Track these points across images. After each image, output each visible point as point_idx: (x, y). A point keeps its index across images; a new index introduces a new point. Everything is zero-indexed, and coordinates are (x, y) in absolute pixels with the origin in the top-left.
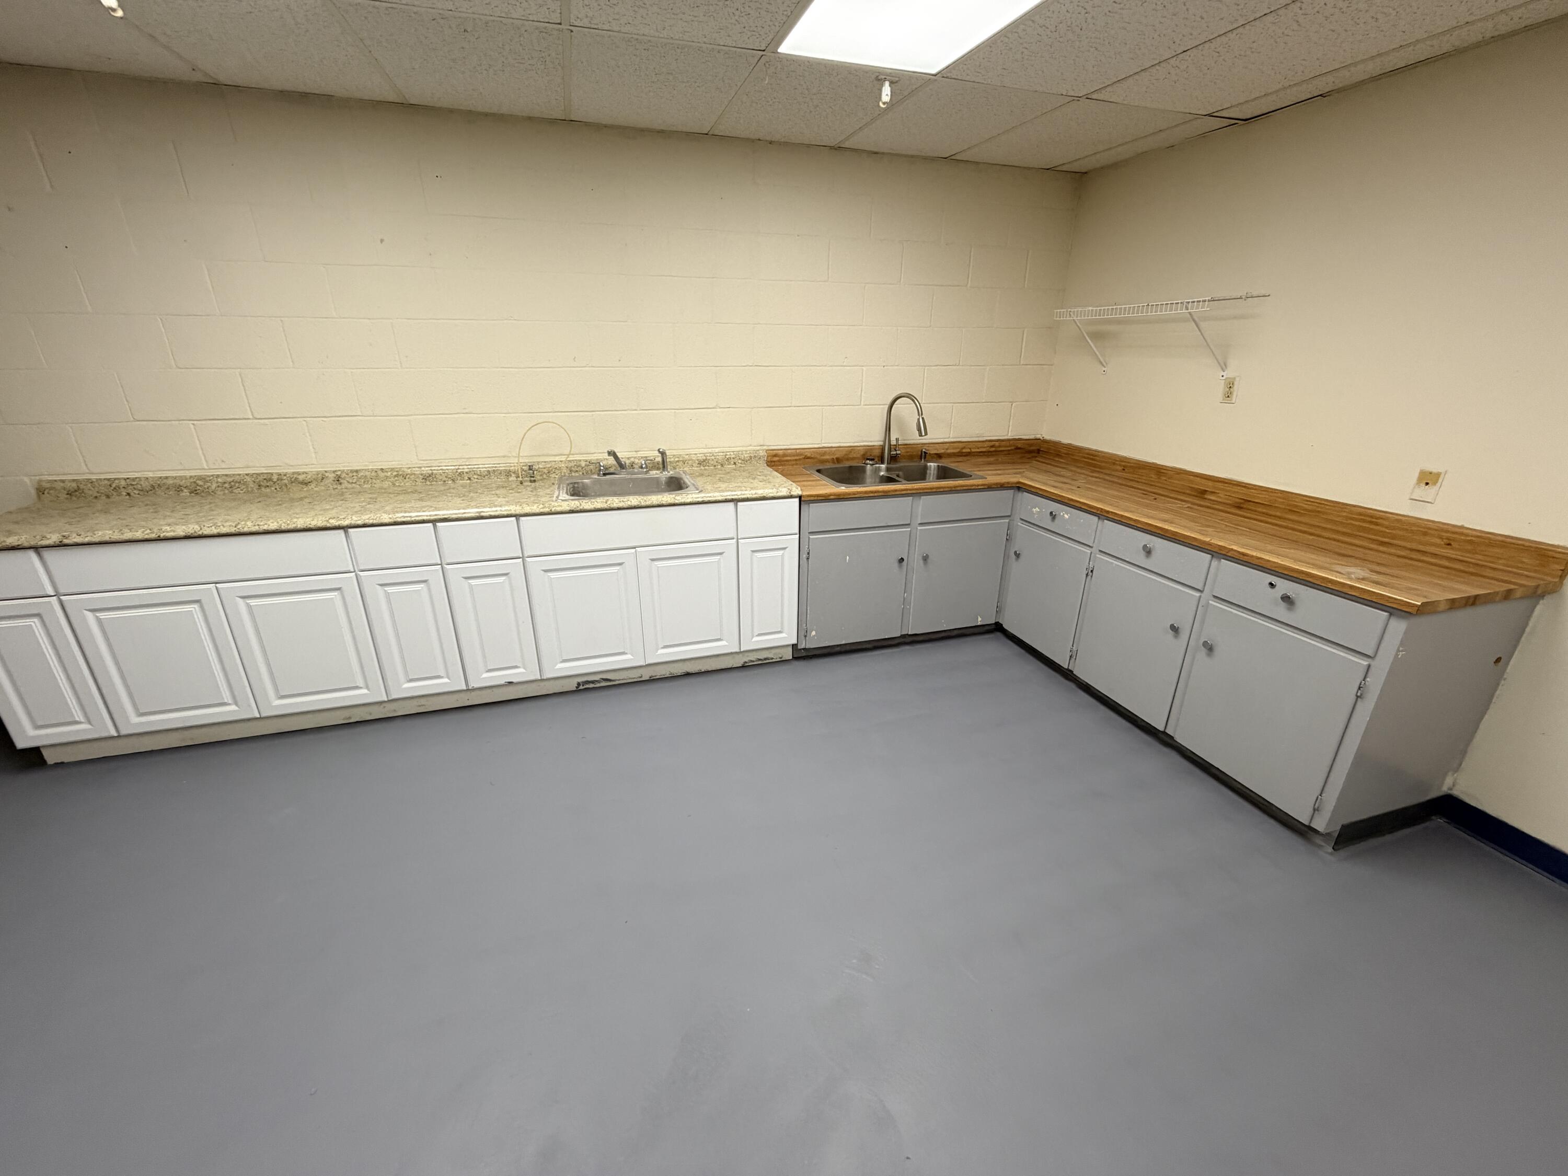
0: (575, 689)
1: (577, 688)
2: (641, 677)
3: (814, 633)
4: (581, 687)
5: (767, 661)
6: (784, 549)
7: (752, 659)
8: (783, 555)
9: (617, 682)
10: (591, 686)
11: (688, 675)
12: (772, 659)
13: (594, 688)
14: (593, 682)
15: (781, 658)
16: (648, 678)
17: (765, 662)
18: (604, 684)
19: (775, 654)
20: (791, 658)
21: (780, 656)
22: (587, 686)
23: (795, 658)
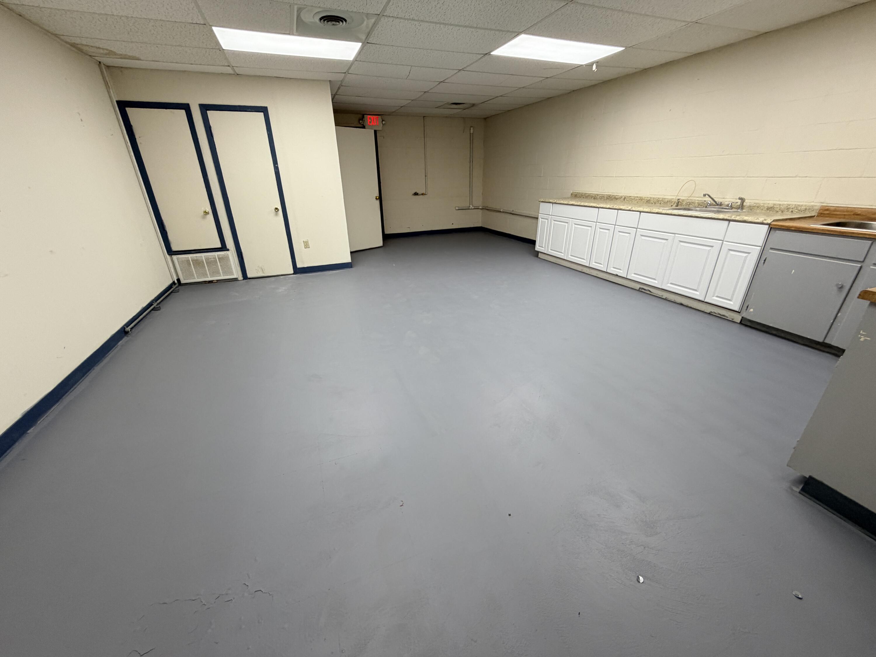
0: (638, 289)
1: (639, 289)
2: (662, 296)
3: (752, 310)
4: (640, 290)
5: (724, 317)
6: (749, 253)
7: (716, 312)
8: (746, 257)
9: (652, 294)
10: (644, 291)
11: (681, 304)
12: (727, 317)
13: (644, 292)
14: (645, 289)
15: (733, 319)
16: (665, 298)
17: (722, 317)
18: (648, 292)
19: (730, 315)
20: (739, 322)
21: (733, 318)
22: (642, 290)
23: (741, 323)
